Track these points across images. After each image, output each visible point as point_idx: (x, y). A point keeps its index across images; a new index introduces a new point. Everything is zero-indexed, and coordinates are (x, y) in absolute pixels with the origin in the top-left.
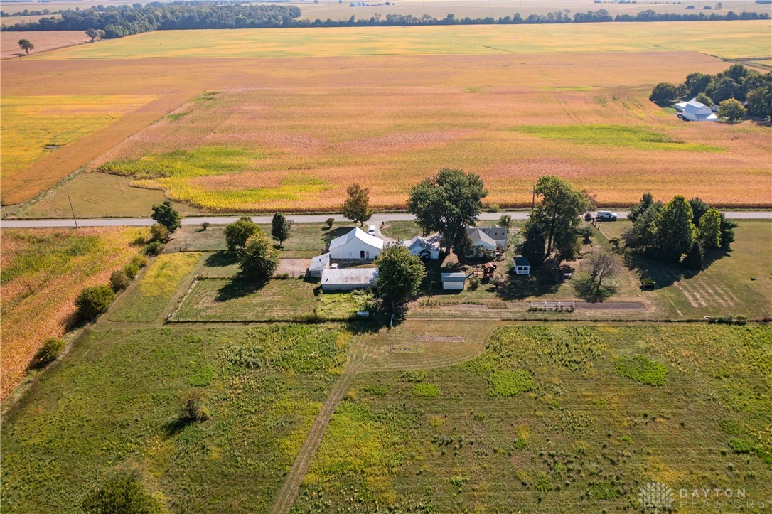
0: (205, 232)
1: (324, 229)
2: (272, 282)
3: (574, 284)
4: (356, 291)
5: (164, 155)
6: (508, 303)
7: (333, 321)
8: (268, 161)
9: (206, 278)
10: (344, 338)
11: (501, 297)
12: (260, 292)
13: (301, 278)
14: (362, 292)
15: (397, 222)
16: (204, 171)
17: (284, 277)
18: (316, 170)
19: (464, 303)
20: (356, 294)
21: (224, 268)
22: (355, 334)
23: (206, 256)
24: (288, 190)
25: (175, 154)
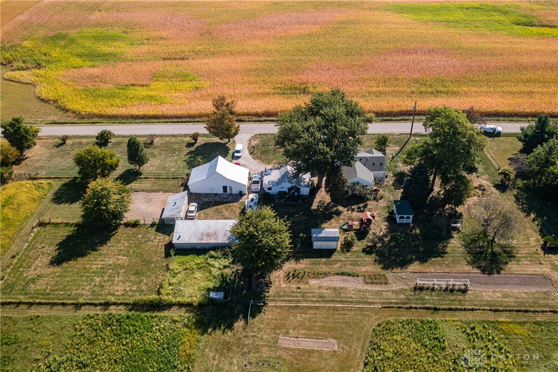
0: (63, 147)
1: (189, 145)
2: (121, 229)
3: (464, 241)
4: (212, 253)
5: (45, 40)
6: (389, 274)
7: (180, 305)
8: (145, 48)
9: (49, 223)
10: (190, 338)
11: (380, 262)
12: (104, 249)
13: (153, 225)
14: (219, 254)
15: (266, 135)
16: (78, 61)
17: (135, 225)
18: (191, 61)
19: (338, 274)
20: (212, 257)
21: (72, 205)
22: (204, 331)
23: (57, 185)
24: (158, 88)
25: (56, 39)
